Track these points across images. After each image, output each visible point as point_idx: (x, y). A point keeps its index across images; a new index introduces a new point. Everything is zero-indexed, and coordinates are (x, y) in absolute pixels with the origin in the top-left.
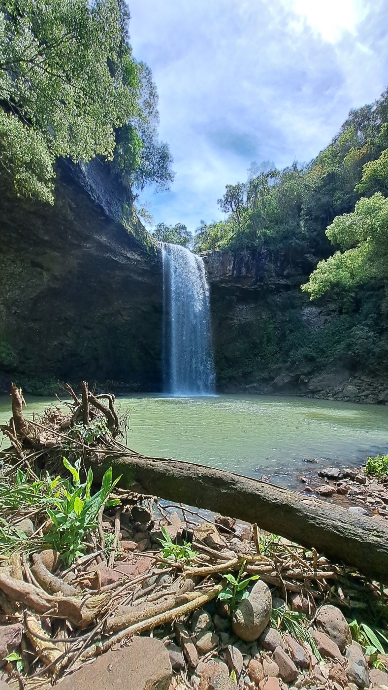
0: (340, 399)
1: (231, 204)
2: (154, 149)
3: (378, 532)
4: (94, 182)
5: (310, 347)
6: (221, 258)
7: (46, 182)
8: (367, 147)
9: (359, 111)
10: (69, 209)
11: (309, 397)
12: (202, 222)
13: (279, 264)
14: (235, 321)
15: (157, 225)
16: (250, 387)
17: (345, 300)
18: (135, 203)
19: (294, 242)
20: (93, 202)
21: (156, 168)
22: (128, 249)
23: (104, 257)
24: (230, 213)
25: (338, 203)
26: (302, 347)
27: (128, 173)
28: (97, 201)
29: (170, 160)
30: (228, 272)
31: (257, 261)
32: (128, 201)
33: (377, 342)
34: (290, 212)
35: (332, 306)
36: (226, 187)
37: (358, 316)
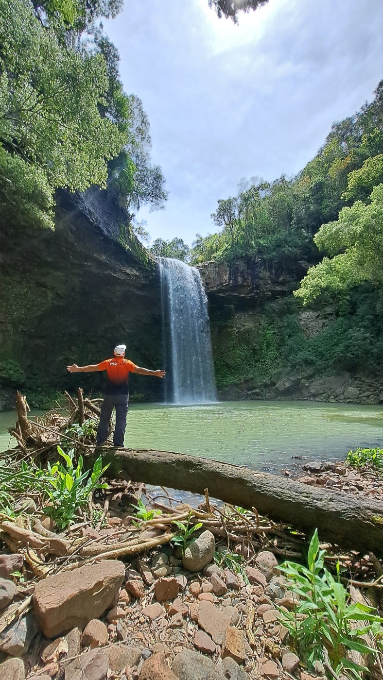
0: (342, 401)
1: (224, 217)
2: (147, 171)
3: (307, 494)
4: (92, 206)
5: (309, 351)
6: (217, 269)
7: (47, 210)
8: (350, 157)
9: (341, 124)
10: (69, 232)
11: (311, 400)
12: (197, 235)
13: (273, 272)
14: (234, 329)
15: (154, 240)
16: (253, 394)
17: (341, 303)
18: (132, 222)
19: (287, 249)
20: (92, 224)
21: (151, 188)
22: (126, 266)
23: (104, 275)
24: (224, 226)
25: (326, 211)
26: (301, 351)
27: (124, 195)
28: (95, 223)
29: (162, 181)
30: (224, 282)
31: (252, 270)
32: (125, 221)
33: (376, 343)
34: (281, 222)
35: (329, 310)
36: (219, 202)
37: (355, 318)
